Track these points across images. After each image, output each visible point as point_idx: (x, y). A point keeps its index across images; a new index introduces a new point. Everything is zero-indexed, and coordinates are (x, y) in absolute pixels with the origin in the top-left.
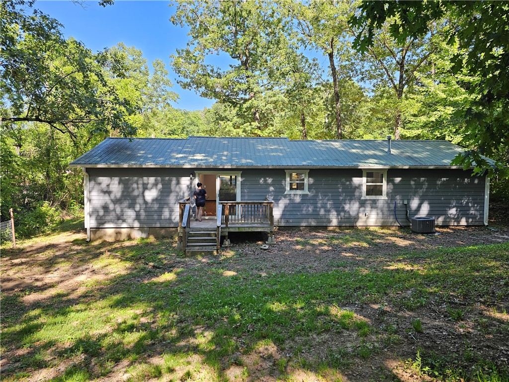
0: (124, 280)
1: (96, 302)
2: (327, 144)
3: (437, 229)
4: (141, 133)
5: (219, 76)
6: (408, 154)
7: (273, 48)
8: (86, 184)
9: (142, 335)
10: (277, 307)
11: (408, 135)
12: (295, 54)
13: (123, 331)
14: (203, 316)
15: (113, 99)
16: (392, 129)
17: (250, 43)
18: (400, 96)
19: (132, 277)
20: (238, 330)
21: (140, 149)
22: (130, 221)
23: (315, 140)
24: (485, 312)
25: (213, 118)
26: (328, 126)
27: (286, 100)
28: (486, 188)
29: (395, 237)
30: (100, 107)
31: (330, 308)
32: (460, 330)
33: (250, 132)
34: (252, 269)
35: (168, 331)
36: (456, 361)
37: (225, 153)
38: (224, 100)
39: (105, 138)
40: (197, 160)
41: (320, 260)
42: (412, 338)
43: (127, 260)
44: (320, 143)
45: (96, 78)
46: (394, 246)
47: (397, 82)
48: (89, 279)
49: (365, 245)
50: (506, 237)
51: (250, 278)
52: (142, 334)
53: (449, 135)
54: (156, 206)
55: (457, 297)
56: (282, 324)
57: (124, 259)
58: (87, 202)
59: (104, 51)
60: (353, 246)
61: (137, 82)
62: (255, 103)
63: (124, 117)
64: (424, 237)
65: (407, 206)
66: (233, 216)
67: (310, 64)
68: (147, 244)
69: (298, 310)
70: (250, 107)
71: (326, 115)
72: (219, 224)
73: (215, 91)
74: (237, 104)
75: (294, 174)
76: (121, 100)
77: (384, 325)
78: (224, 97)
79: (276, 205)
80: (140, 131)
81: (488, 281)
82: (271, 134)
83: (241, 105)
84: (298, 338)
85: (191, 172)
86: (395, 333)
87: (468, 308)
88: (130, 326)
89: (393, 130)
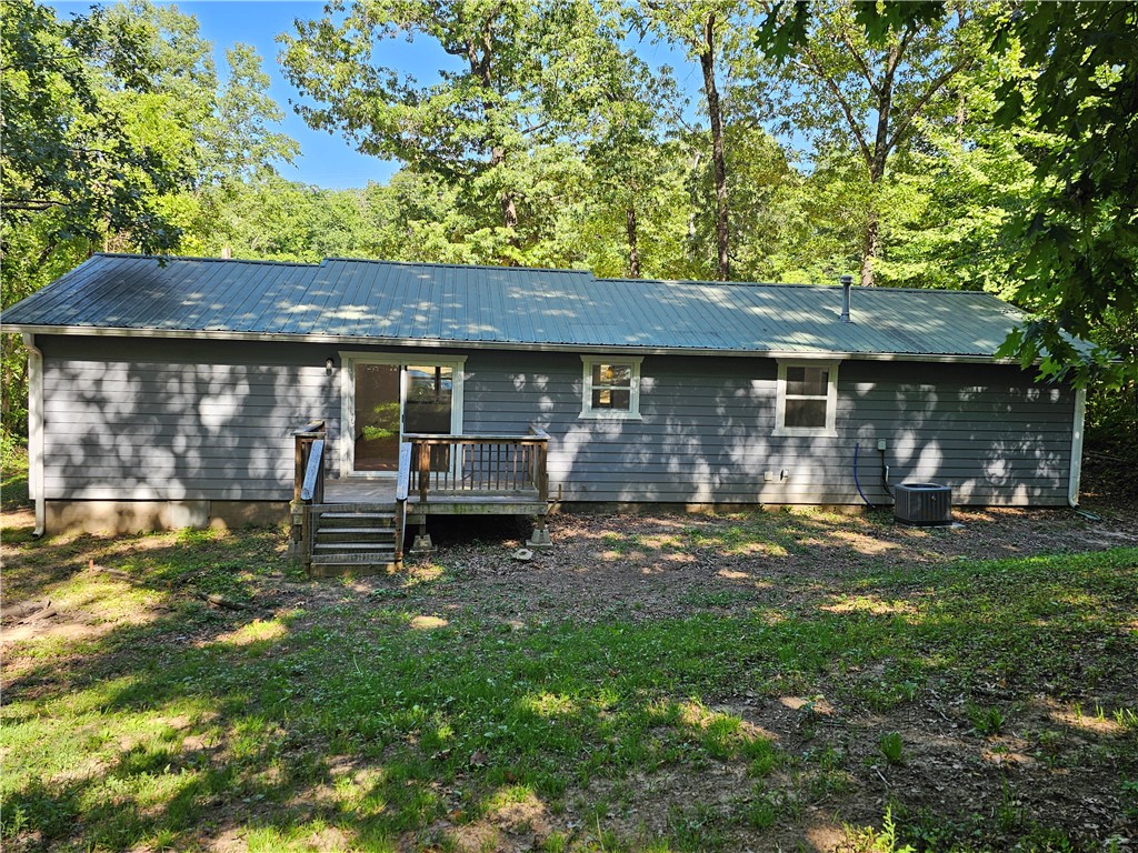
0: (139, 639)
1: (59, 696)
2: (691, 292)
3: (957, 514)
4: (192, 245)
5: (411, 99)
6: (891, 323)
7: (558, 31)
8: (34, 380)
9: (188, 782)
10: (546, 704)
11: (895, 278)
12: (613, 52)
13: (137, 771)
14: (353, 732)
15: (114, 148)
16: (857, 258)
17: (496, 16)
18: (877, 173)
19: (162, 633)
20: (444, 763)
21: (187, 289)
22: (157, 479)
23: (660, 279)
24: (1054, 715)
25: (392, 210)
26: (696, 245)
27: (589, 172)
28: (1076, 414)
29: (853, 531)
30: (76, 167)
31: (682, 707)
32: (994, 757)
33: (490, 251)
34: (488, 612)
35: (258, 771)
36: (978, 832)
37: (424, 305)
38: (423, 164)
39: (90, 255)
40: (345, 322)
41: (665, 589)
42: (879, 779)
43: (147, 585)
44: (673, 288)
45: (66, 87)
46: (850, 554)
47: (871, 140)
48: (41, 638)
49: (778, 550)
50: (1120, 535)
51: (482, 634)
52: (188, 777)
53: (994, 279)
54: (231, 442)
55: (992, 680)
56: (560, 749)
57: (139, 581)
58: (37, 426)
59: (89, 14)
60: (748, 553)
61: (182, 105)
62: (508, 175)
63: (145, 198)
64: (923, 534)
65: (885, 455)
66: (442, 475)
67: (653, 81)
68: (205, 545)
69: (603, 714)
70: (492, 186)
71: (692, 216)
72: (402, 492)
73: (399, 139)
74: (459, 175)
75: (604, 368)
76: (138, 150)
77: (814, 749)
78: (423, 157)
79: (556, 445)
80: (187, 239)
81: (1067, 640)
82: (547, 260)
83: (469, 179)
84: (597, 783)
85: (327, 355)
86: (839, 768)
87: (1017, 706)
88: (154, 758)
89: (857, 262)
